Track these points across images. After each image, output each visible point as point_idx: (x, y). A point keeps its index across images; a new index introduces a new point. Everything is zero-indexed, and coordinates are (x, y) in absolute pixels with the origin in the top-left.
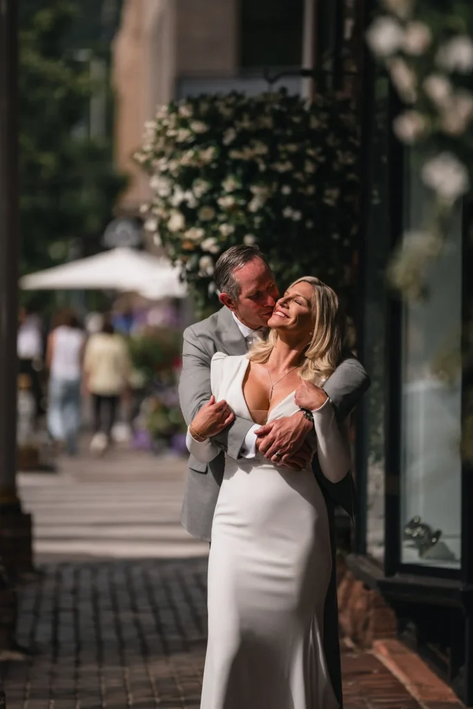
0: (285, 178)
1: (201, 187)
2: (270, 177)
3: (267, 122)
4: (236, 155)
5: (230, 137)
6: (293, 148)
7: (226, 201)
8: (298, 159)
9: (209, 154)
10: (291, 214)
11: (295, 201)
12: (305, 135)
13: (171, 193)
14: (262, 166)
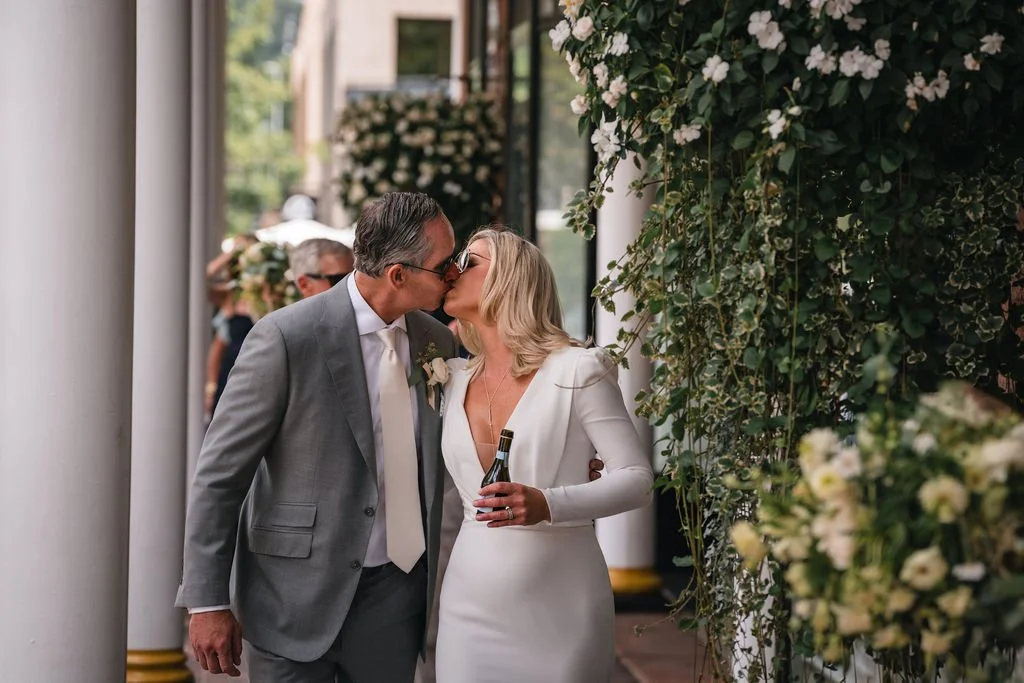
0: (447, 159)
1: (378, 165)
2: (437, 159)
3: (432, 115)
4: (407, 140)
5: (402, 126)
6: (454, 135)
7: (400, 177)
8: (459, 145)
9: (384, 139)
10: (452, 188)
11: (455, 177)
12: (463, 126)
13: (353, 170)
14: (429, 150)
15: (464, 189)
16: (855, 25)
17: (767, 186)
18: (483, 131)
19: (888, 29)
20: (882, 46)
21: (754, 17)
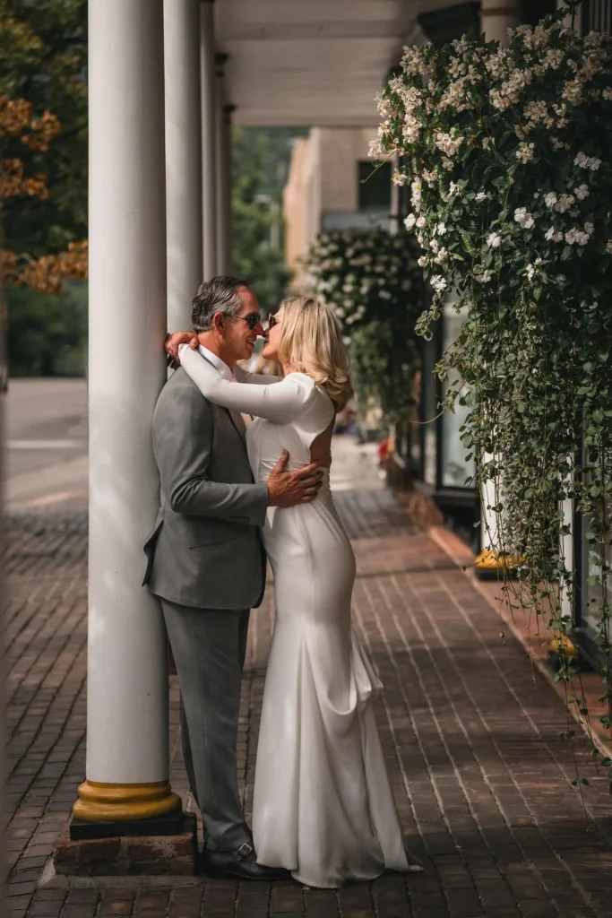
0: (381, 275)
1: (334, 280)
2: (373, 274)
3: (370, 244)
4: (353, 262)
5: (350, 252)
6: (385, 258)
7: (348, 288)
8: (388, 265)
9: (338, 262)
10: (384, 295)
11: (387, 288)
12: (391, 251)
13: (318, 284)
14: (368, 269)
15: (393, 295)
16: (574, 214)
17: (528, 306)
18: (406, 254)
19: (591, 216)
20: (589, 227)
21: (517, 211)
